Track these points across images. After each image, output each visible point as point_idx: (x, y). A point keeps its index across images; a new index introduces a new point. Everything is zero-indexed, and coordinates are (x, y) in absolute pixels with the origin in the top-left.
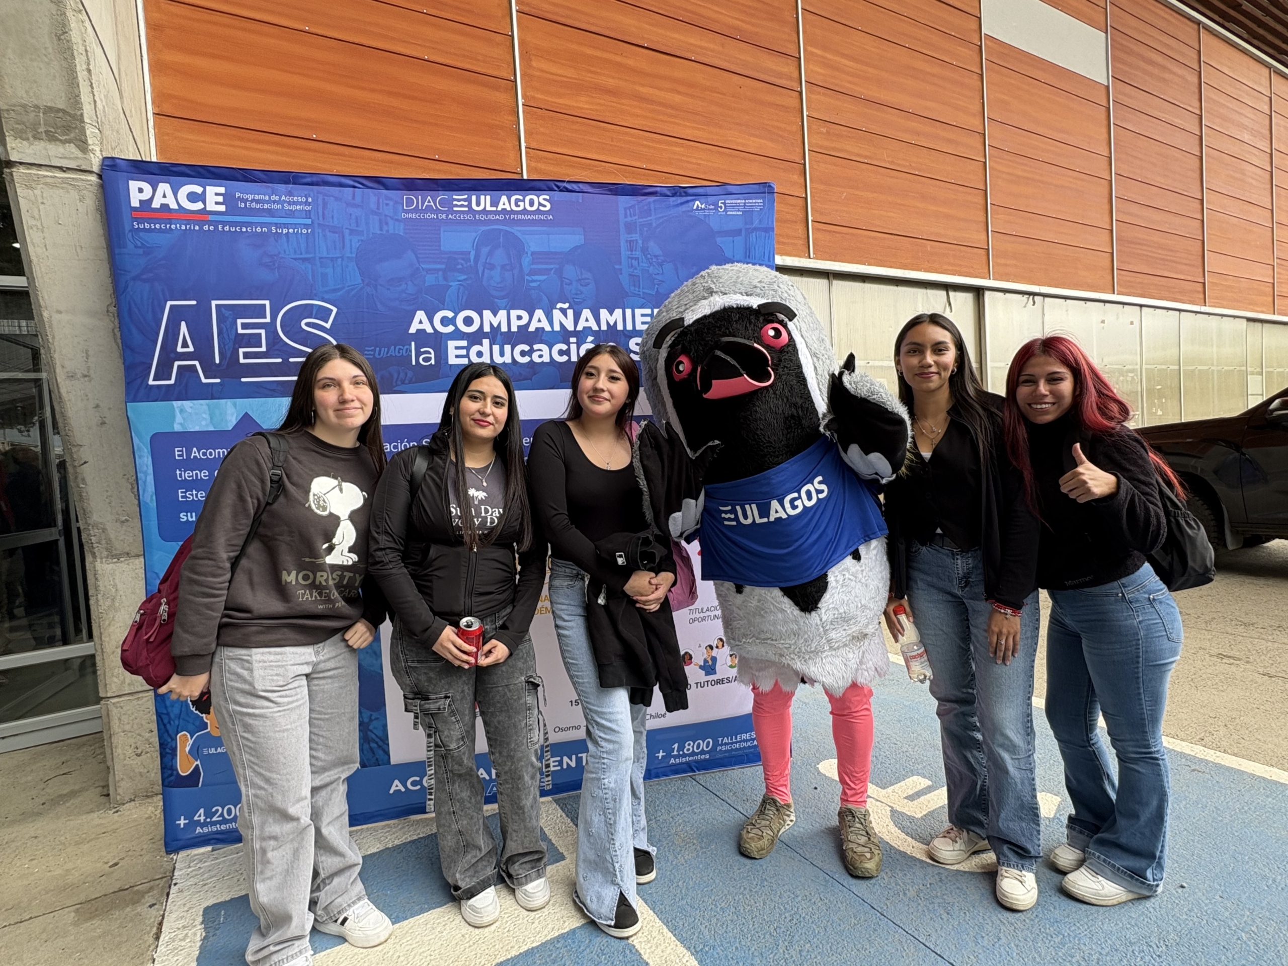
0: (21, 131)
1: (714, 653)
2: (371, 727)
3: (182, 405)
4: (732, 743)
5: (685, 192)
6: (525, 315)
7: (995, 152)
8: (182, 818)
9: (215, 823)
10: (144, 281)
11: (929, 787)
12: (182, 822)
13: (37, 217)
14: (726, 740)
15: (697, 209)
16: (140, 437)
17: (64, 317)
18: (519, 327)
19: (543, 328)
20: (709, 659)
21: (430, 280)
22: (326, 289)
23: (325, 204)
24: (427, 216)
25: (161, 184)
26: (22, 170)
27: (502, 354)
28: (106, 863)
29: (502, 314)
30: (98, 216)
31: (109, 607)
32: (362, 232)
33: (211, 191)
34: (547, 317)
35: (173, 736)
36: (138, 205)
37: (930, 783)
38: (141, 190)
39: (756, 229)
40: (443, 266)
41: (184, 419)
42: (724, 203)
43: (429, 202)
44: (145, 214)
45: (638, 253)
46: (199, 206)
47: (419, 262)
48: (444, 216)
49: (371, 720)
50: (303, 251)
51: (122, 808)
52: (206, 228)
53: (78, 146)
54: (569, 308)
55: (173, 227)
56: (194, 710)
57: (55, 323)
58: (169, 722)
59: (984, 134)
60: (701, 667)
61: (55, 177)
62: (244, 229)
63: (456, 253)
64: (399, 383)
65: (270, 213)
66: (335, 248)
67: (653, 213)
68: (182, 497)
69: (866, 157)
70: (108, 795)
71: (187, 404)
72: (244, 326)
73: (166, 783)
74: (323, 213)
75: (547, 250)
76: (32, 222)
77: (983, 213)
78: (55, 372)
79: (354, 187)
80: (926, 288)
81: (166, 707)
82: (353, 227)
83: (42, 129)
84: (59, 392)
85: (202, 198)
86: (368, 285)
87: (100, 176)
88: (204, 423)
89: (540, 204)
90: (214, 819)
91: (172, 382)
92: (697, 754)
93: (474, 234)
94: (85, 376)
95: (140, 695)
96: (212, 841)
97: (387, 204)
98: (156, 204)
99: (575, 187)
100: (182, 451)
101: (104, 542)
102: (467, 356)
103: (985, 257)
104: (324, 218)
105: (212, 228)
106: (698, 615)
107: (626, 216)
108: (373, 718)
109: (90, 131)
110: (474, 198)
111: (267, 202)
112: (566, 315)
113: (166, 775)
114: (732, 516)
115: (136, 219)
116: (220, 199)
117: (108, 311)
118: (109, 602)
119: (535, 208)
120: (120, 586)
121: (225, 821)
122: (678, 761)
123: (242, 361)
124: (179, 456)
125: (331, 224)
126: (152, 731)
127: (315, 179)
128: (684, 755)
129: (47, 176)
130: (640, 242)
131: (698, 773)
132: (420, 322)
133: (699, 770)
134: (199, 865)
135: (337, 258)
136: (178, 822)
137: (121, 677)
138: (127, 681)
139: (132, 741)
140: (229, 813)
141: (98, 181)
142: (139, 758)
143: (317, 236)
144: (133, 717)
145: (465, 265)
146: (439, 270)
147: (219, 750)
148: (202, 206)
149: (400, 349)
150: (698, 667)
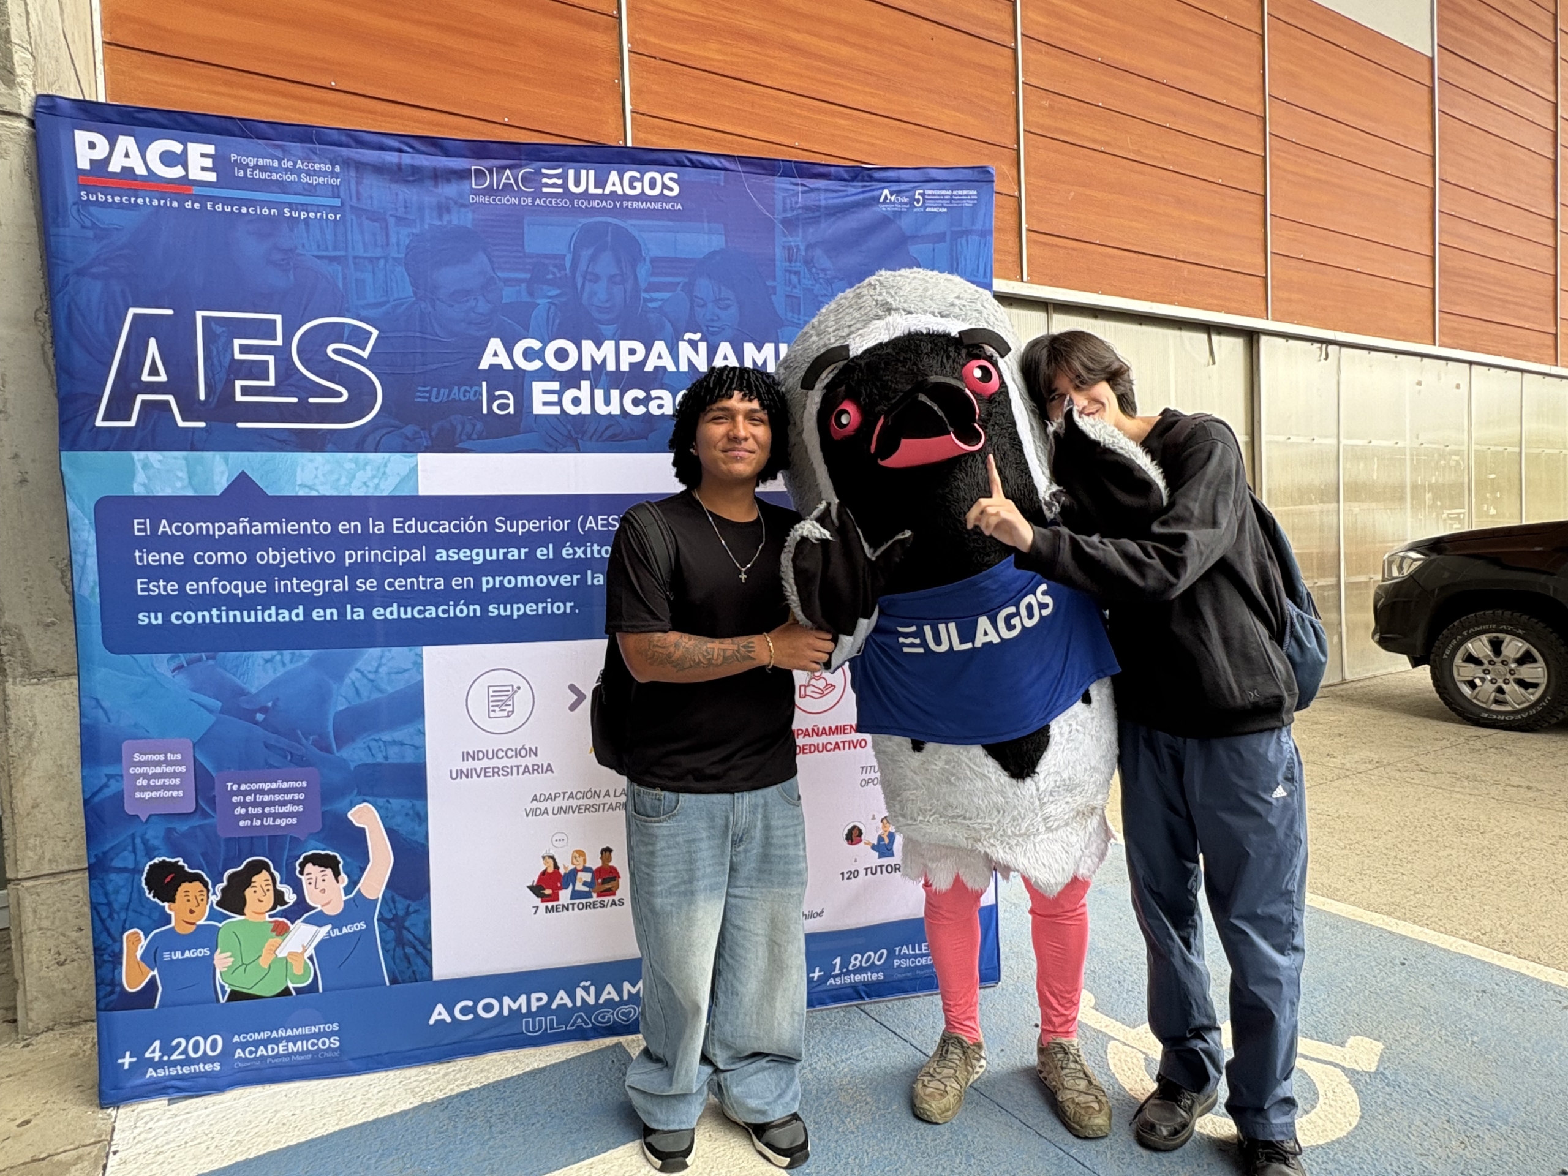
2: (407, 924)
3: (147, 458)
4: (916, 956)
6: (640, 347)
7: (1278, 143)
8: (127, 1054)
9: (174, 1064)
10: (95, 277)
12: (127, 1060)
14: (905, 950)
15: (885, 202)
16: (79, 505)
18: (632, 364)
19: (664, 367)
20: (885, 837)
21: (509, 294)
22: (364, 303)
23: (362, 179)
24: (504, 201)
25: (121, 138)
27: (607, 402)
28: (13, 1120)
29: (609, 345)
30: (27, 180)
31: (24, 748)
32: (414, 221)
33: (196, 150)
34: (671, 352)
35: (117, 935)
36: (87, 167)
38: (92, 145)
39: (967, 232)
40: (528, 276)
41: (149, 478)
42: (923, 195)
43: (508, 178)
44: (99, 181)
46: (177, 172)
47: (493, 268)
49: (408, 913)
50: (330, 246)
51: (34, 1040)
52: (188, 205)
54: (701, 340)
55: (140, 201)
56: (150, 896)
58: (111, 916)
59: (1265, 118)
60: (874, 847)
62: (244, 210)
63: (546, 256)
64: (464, 437)
65: (282, 187)
66: (375, 244)
68: (143, 590)
69: (1104, 144)
70: (14, 1021)
71: (154, 456)
72: (244, 349)
73: (103, 1004)
74: (358, 192)
75: (672, 255)
77: (1260, 227)
79: (400, 151)
80: (1180, 329)
81: (106, 894)
82: (401, 212)
85: (181, 160)
86: (422, 299)
87: (32, 123)
88: (179, 484)
89: (665, 186)
90: (174, 1057)
91: (132, 423)
93: (572, 229)
94: (1, 411)
95: (66, 877)
96: (170, 1091)
98: (115, 167)
99: (714, 161)
100: (144, 524)
101: (19, 653)
102: (559, 403)
103: (1262, 289)
104: (358, 199)
105: (197, 206)
107: (786, 211)
108: (411, 909)
109: (19, 55)
110: (571, 173)
111: (276, 170)
112: (696, 350)
113: (103, 992)
114: (918, 641)
115: (84, 187)
116: (208, 163)
117: (36, 319)
118: (22, 742)
119: (657, 191)
120: (40, 718)
121: (188, 1061)
122: (841, 982)
123: (239, 398)
124: (139, 530)
125: (369, 208)
126: (81, 930)
127: (344, 138)
128: (848, 973)
131: (868, 1000)
132: (494, 354)
133: (869, 996)
134: (149, 1126)
135: (378, 259)
136: (120, 1061)
137: (39, 851)
138: (48, 856)
139: (51, 943)
140: (196, 1048)
141: (28, 128)
142: (62, 968)
143: (349, 225)
144: (55, 908)
145: (558, 275)
146: (522, 281)
147: (187, 954)
148: (183, 173)
149: (466, 391)
150: (869, 847)
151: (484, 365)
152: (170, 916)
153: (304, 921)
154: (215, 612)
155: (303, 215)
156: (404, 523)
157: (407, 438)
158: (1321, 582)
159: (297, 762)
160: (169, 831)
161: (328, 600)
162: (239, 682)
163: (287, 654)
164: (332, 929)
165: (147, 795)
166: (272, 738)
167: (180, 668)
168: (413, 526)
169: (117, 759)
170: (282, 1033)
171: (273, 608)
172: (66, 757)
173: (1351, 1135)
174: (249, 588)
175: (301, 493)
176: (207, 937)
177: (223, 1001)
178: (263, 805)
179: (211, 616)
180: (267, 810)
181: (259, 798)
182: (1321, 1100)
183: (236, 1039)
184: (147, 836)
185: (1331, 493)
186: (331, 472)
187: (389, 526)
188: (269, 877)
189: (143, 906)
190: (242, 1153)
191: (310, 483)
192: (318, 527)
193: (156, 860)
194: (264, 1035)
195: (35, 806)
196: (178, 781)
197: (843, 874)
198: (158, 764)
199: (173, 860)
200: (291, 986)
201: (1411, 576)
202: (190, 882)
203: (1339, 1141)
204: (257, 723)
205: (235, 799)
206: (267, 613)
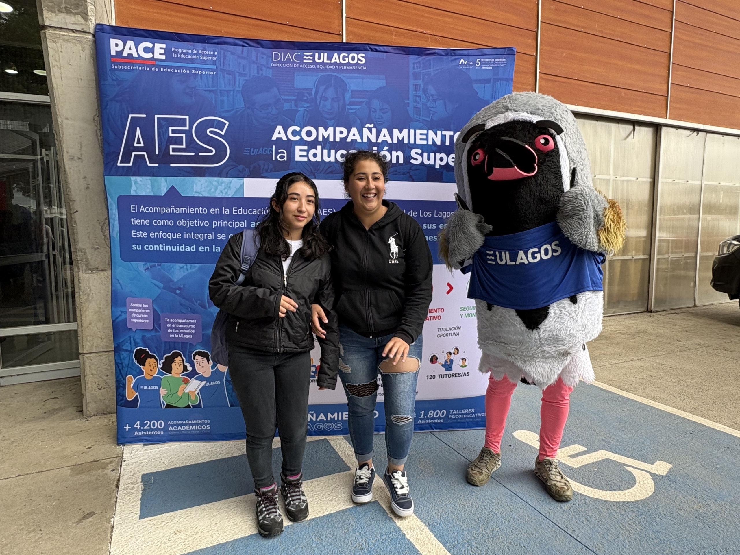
0: (53, 7)
1: (452, 357)
3: (136, 179)
4: (459, 414)
5: (454, 53)
6: (345, 131)
7: (679, 25)
8: (127, 425)
9: (145, 431)
10: (117, 101)
11: (585, 451)
12: (127, 428)
13: (58, 60)
14: (455, 412)
15: (462, 64)
16: (112, 198)
17: (69, 122)
18: (341, 139)
19: (356, 140)
20: (448, 361)
21: (286, 106)
22: (223, 110)
23: (225, 57)
24: (286, 65)
25: (129, 42)
26: (51, 31)
27: (329, 156)
28: (85, 447)
29: (331, 129)
30: (92, 60)
31: (86, 300)
32: (246, 74)
33: (158, 46)
34: (359, 133)
36: (114, 54)
37: (586, 449)
38: (117, 45)
39: (500, 79)
40: (295, 98)
41: (137, 187)
42: (480, 61)
43: (288, 56)
44: (119, 60)
45: (420, 93)
46: (150, 55)
47: (280, 94)
48: (297, 66)
50: (210, 86)
51: (89, 419)
52: (153, 69)
53: (82, 17)
54: (373, 127)
55: (134, 68)
56: (136, 362)
57: (64, 126)
58: (122, 368)
59: (673, 12)
60: (443, 365)
61: (69, 36)
62: (176, 71)
63: (304, 89)
64: (264, 171)
65: (192, 61)
66: (230, 84)
67: (432, 66)
68: (134, 235)
69: (582, 27)
70: (82, 411)
71: (139, 178)
72: (174, 132)
73: (119, 404)
74: (224, 63)
75: (361, 89)
76: (55, 63)
77: (666, 71)
78: (63, 155)
79: (243, 46)
80: (618, 123)
81: (120, 359)
82: (241, 71)
83: (63, 6)
84: (64, 168)
85: (152, 50)
86: (248, 108)
87: (94, 36)
88: (148, 191)
89: (359, 59)
90: (145, 428)
91: (130, 164)
92: (436, 419)
93: (316, 78)
94: (79, 159)
95: (102, 354)
96: (144, 441)
97: (263, 58)
98: (125, 54)
99: (382, 49)
100: (135, 207)
101: (84, 260)
102: (307, 156)
103: (664, 103)
104: (224, 65)
105: (157, 69)
106: (443, 332)
107: (414, 68)
109: (90, 7)
110: (317, 54)
111: (190, 54)
112: (371, 132)
113: (119, 399)
114: (493, 258)
115: (113, 63)
116: (163, 51)
117: (94, 119)
118: (85, 298)
119: (355, 62)
120: (92, 288)
121: (151, 430)
122: (423, 422)
123: (171, 153)
124: (133, 210)
125: (228, 69)
126: (107, 376)
127: (219, 40)
128: (428, 419)
129: (65, 35)
130: (422, 86)
131: (435, 430)
132: (279, 133)
133: (436, 429)
134: (137, 453)
135: (231, 90)
136: (125, 427)
137: (92, 342)
138: (95, 345)
139: (96, 380)
140: (154, 425)
141: (92, 38)
142: (101, 391)
143: (219, 76)
144: (97, 366)
145: (309, 97)
146: (293, 100)
147: (149, 388)
148: (152, 56)
149: (266, 150)
150: (440, 365)
151: (274, 138)
152: (143, 371)
153: (195, 379)
154: (161, 246)
155: (200, 73)
156: (237, 209)
157: (239, 171)
158: (686, 255)
159: (194, 312)
160: (143, 336)
161: (206, 242)
162: (170, 276)
163: (189, 265)
164: (207, 383)
165: (135, 321)
166: (183, 301)
167: (147, 269)
168: (241, 211)
169: (124, 305)
170: (187, 422)
171: (184, 245)
172: (102, 305)
173: (648, 499)
174: (174, 236)
175: (195, 196)
176: (157, 381)
177: (164, 408)
178: (179, 329)
179: (159, 248)
180: (180, 331)
181: (177, 326)
182: (637, 484)
183: (169, 423)
184: (135, 338)
185: (695, 209)
186: (207, 186)
187: (231, 211)
188: (181, 359)
189: (133, 366)
190: (173, 465)
191: (199, 191)
192: (202, 210)
193: (138, 348)
194: (181, 422)
195: (90, 324)
196: (146, 316)
197: (428, 376)
198: (139, 308)
199: (145, 349)
200: (190, 404)
201: (733, 253)
202: (151, 358)
203: (641, 500)
204: (177, 294)
205: (168, 325)
206: (181, 247)
